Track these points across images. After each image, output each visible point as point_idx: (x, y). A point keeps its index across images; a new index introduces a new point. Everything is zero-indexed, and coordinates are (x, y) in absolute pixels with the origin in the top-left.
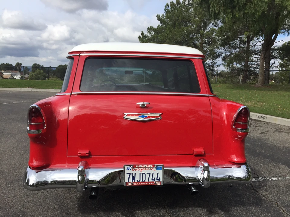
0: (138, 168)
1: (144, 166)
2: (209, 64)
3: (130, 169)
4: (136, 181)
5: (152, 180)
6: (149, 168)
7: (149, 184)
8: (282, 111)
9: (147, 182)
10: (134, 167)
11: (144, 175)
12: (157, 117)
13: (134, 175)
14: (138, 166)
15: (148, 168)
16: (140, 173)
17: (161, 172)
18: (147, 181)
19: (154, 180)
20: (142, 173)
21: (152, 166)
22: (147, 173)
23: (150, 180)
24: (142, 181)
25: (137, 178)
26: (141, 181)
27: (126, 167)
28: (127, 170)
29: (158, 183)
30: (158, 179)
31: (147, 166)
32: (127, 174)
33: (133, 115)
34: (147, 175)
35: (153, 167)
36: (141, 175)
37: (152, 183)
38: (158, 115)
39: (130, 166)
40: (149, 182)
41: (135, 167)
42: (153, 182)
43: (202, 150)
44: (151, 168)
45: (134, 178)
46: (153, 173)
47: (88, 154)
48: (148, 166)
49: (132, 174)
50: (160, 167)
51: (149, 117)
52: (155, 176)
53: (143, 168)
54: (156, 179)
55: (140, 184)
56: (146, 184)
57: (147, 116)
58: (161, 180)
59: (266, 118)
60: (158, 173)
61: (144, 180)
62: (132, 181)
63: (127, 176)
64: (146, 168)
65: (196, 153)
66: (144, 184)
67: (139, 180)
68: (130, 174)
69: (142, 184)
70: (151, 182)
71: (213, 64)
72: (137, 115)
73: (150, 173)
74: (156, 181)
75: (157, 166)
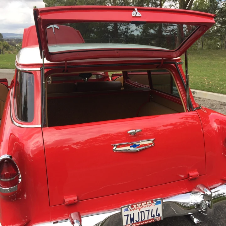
0: (136, 208)
1: (143, 204)
2: (123, 30)
3: (128, 210)
4: (135, 222)
5: (152, 217)
6: (148, 205)
7: (149, 221)
8: (209, 84)
9: (146, 221)
10: (132, 206)
11: (143, 213)
12: (150, 144)
13: (132, 216)
14: (136, 204)
15: (146, 205)
16: (139, 213)
17: (160, 206)
18: (146, 219)
19: (154, 216)
20: (141, 212)
21: (150, 202)
22: (146, 211)
23: (150, 218)
24: (142, 220)
25: (136, 218)
26: (140, 221)
27: (123, 209)
28: (124, 211)
29: (158, 219)
30: (158, 214)
31: (145, 203)
32: (125, 216)
33: (123, 146)
34: (146, 213)
35: (152, 202)
36: (140, 213)
37: (152, 221)
38: (150, 142)
39: (128, 207)
40: (148, 220)
41: (134, 207)
42: (152, 219)
43: (197, 173)
44: (150, 204)
45: (132, 220)
46: (152, 209)
47: (77, 201)
48: (147, 203)
49: (130, 215)
50: (159, 202)
51: (142, 146)
52: (154, 212)
53: (141, 206)
54: (155, 215)
55: (139, 224)
56: (146, 222)
57: (139, 145)
58: (161, 215)
59: (196, 93)
60: (157, 208)
61: (143, 219)
62: (131, 222)
63: (124, 219)
64: (145, 206)
65: (192, 177)
66: (144, 223)
67: (138, 220)
68: (128, 215)
69: (141, 223)
70: (150, 220)
71: (127, 29)
72: (127, 145)
73: (149, 210)
74: (155, 217)
75: (156, 201)
